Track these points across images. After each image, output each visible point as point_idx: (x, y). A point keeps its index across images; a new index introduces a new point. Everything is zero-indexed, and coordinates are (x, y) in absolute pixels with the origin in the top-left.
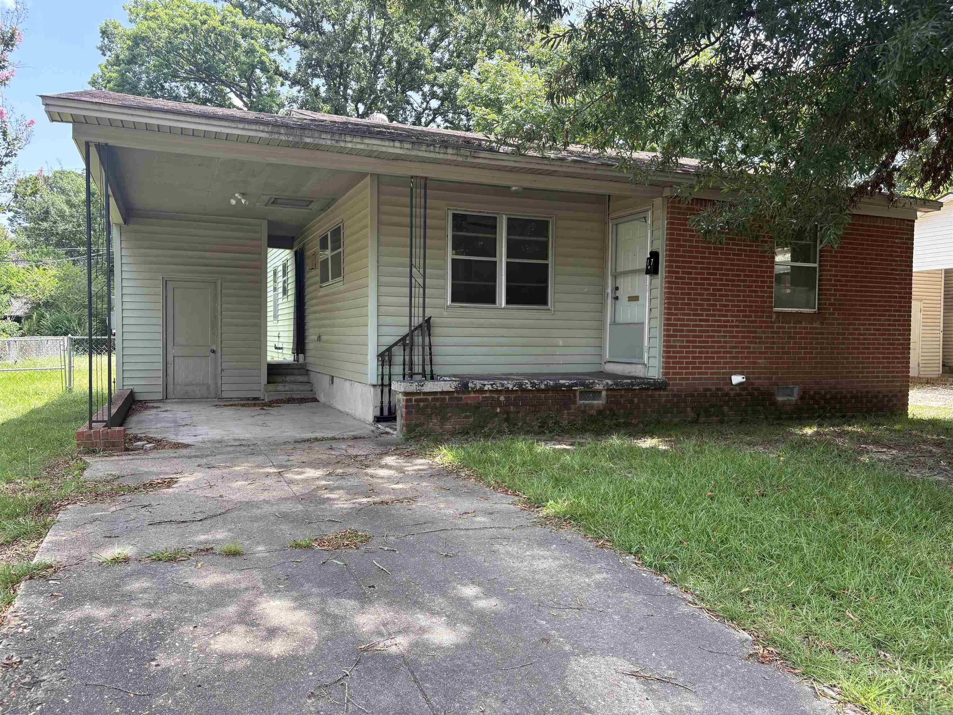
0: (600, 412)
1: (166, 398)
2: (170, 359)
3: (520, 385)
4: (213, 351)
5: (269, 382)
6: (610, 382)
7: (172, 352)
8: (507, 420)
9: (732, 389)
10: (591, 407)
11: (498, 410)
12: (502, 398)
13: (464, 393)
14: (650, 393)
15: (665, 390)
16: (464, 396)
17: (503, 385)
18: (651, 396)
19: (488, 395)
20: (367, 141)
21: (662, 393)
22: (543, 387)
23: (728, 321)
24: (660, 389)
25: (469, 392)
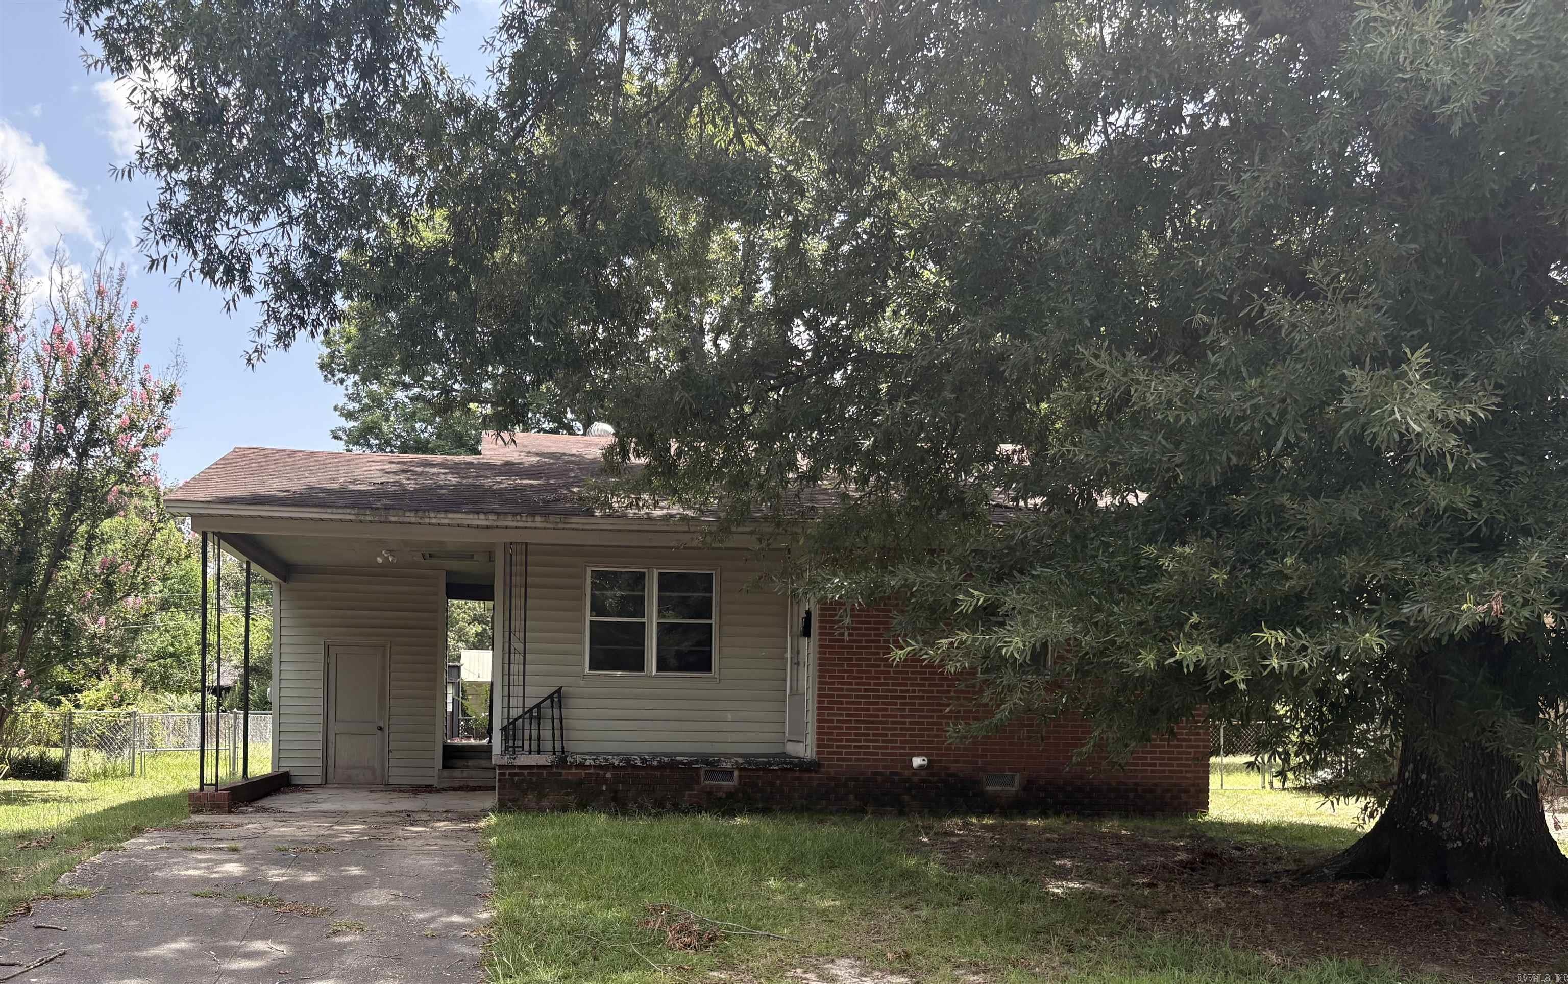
0: (731, 795)
1: (325, 783)
2: (331, 738)
3: (628, 761)
4: (380, 729)
5: (445, 766)
6: (740, 760)
7: (333, 727)
8: (615, 799)
9: (915, 774)
10: (720, 788)
11: (604, 788)
12: (609, 775)
13: (563, 768)
14: (797, 774)
15: (816, 772)
16: (564, 771)
17: (607, 760)
18: (798, 778)
19: (592, 771)
20: (451, 516)
21: (813, 775)
22: (655, 764)
23: (907, 691)
24: (809, 770)
25: (570, 767)
